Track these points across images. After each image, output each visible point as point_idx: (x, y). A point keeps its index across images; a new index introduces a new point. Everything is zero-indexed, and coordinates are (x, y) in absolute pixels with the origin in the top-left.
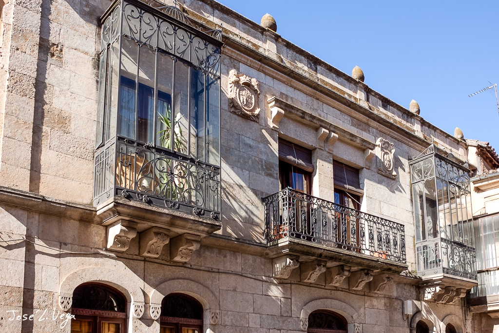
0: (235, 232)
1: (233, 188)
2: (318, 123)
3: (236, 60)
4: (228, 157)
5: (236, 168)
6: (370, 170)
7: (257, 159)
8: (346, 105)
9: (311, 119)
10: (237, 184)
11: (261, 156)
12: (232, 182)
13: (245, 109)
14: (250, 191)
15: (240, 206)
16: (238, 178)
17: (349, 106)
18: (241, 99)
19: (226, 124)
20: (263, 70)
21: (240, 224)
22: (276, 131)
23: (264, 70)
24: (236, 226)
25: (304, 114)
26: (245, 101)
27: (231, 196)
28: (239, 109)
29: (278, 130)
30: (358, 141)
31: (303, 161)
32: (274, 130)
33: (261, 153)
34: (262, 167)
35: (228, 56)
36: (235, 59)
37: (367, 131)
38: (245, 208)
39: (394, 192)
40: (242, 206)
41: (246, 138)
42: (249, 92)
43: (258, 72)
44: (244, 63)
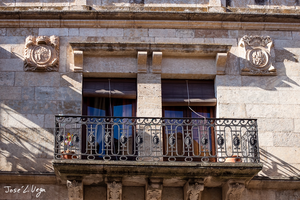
0: (26, 167)
1: (25, 132)
2: (133, 49)
3: (35, 27)
4: (21, 108)
5: (29, 116)
6: (226, 76)
7: (55, 102)
8: (184, 20)
9: (121, 48)
10: (29, 128)
11: (59, 99)
12: (25, 127)
13: (40, 64)
14: (45, 131)
15: (32, 145)
16: (31, 122)
17: (189, 19)
18: (36, 57)
19: (20, 82)
20: (64, 26)
21: (32, 160)
22: (79, 72)
23: (65, 24)
24: (27, 163)
25: (111, 46)
26: (39, 57)
27: (22, 139)
28: (33, 66)
29: (82, 71)
30: (198, 49)
31: (119, 90)
32: (77, 72)
33: (60, 95)
34: (60, 107)
35: (26, 27)
36: (33, 27)
37: (223, 36)
38: (38, 146)
39: (275, 90)
40: (34, 145)
41: (42, 88)
42: (45, 48)
43: (60, 29)
44: (43, 27)
